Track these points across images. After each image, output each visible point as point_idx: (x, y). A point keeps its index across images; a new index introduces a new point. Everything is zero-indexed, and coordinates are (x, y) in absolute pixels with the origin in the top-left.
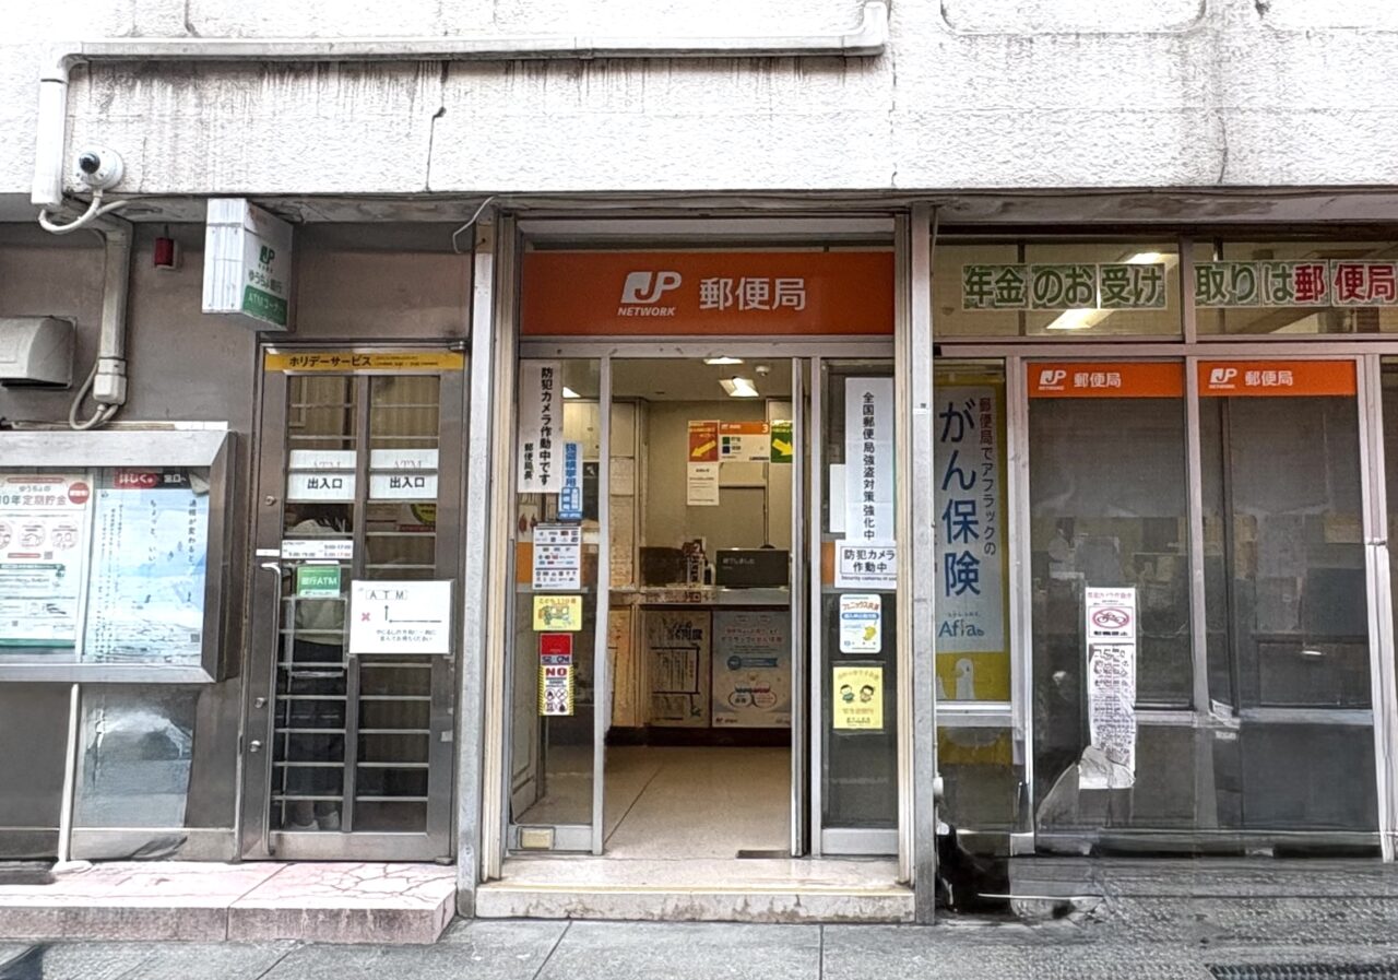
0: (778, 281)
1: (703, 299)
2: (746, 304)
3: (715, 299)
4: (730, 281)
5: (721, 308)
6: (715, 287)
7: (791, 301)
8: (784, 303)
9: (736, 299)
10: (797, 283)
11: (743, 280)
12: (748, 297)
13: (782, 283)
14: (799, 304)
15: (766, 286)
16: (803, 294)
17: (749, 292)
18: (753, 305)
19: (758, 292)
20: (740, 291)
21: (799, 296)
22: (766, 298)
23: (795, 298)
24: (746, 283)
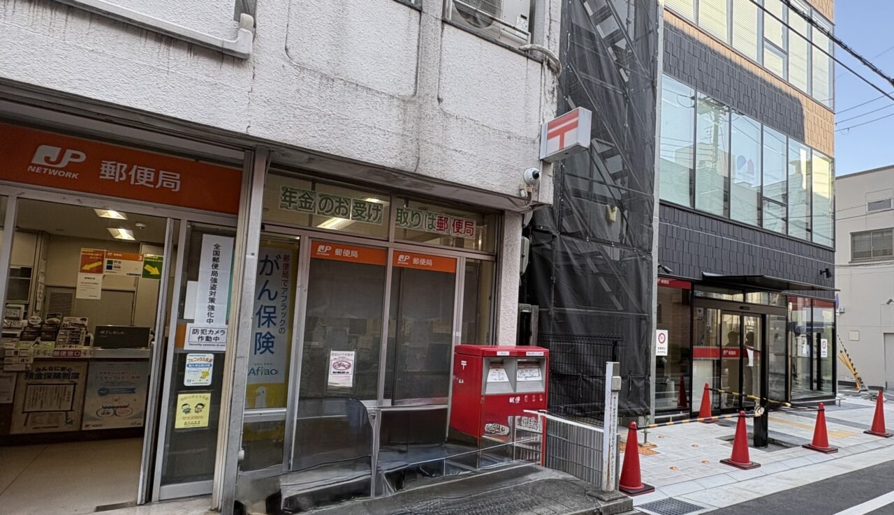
0: (161, 172)
1: (103, 172)
2: (136, 181)
3: (112, 174)
4: (125, 166)
5: (117, 180)
6: (113, 167)
7: (170, 185)
8: (165, 185)
9: (129, 177)
10: (175, 176)
11: (135, 167)
12: (138, 177)
13: (164, 174)
14: (175, 188)
15: (153, 174)
16: (179, 182)
17: (139, 175)
18: (141, 183)
19: (146, 176)
20: (132, 173)
21: (176, 183)
22: (152, 180)
23: (173, 184)
24: (137, 169)
